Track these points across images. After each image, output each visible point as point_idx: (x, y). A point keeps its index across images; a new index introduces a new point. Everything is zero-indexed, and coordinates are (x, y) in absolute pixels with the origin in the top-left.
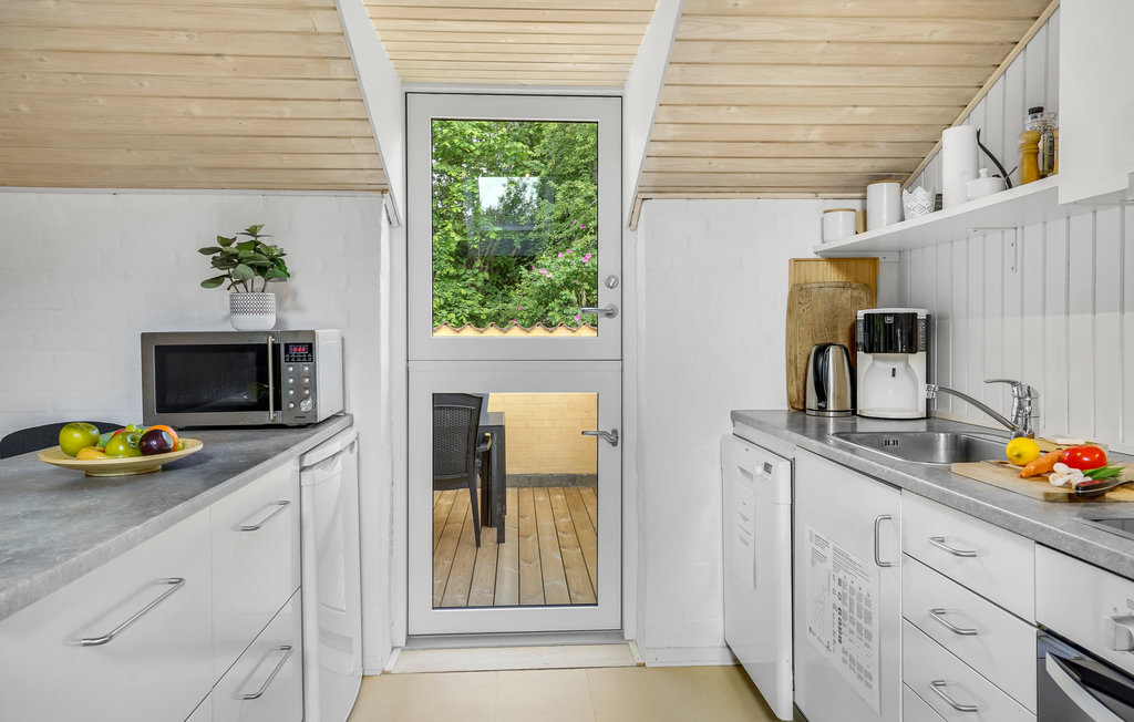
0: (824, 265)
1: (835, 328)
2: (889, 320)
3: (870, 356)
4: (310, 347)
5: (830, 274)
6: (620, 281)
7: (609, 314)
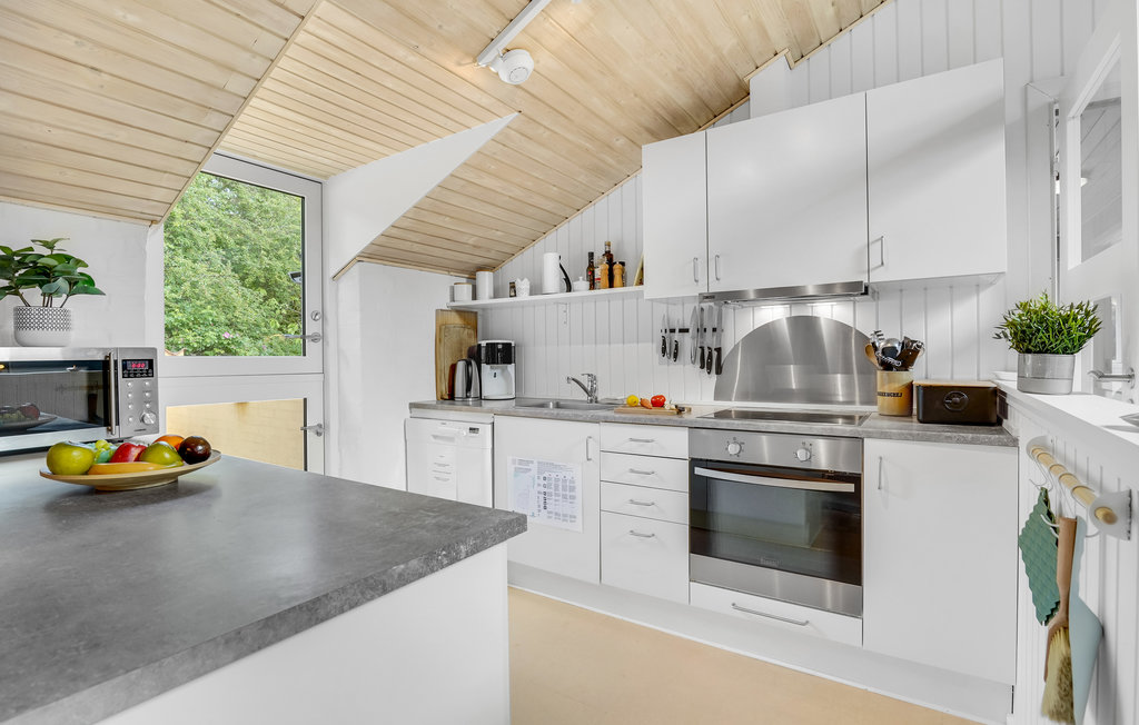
0: (454, 314)
1: (461, 351)
2: (500, 347)
3: (489, 366)
4: (151, 362)
5: (455, 320)
6: (322, 316)
7: (315, 339)
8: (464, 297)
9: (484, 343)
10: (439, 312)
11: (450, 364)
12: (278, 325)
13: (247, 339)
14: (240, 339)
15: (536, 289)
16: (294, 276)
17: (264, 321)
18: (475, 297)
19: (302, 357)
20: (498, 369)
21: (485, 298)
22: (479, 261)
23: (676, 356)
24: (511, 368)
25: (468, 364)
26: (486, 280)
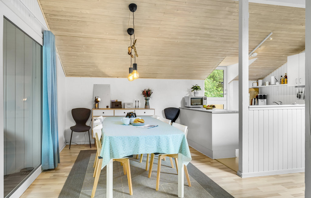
1: (254, 96)
2: (262, 95)
3: (260, 99)
4: (206, 98)
5: (254, 90)
6: (226, 90)
7: (225, 94)
8: (255, 85)
9: (259, 95)
10: (250, 89)
11: (252, 99)
12: (216, 88)
13: (209, 92)
14: (207, 92)
15: (270, 84)
16: (222, 83)
17: (212, 87)
18: (258, 85)
19: (223, 98)
20: (263, 100)
21: (260, 85)
22: (258, 78)
23: (300, 98)
24: (265, 100)
25: (255, 99)
26: (260, 82)
